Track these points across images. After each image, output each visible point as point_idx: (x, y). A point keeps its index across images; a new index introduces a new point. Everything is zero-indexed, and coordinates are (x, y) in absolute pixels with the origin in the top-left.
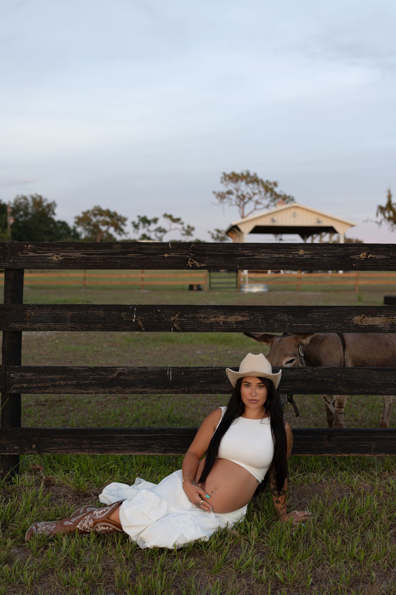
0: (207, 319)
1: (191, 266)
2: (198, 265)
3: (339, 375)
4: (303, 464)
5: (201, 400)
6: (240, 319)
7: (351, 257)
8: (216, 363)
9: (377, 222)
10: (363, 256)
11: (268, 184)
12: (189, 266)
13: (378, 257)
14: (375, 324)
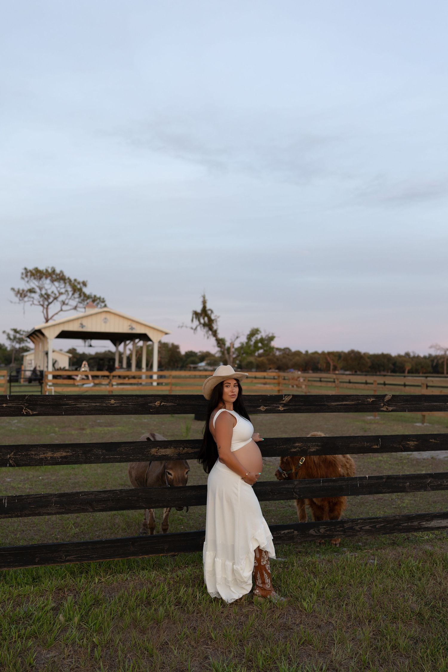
0: (38, 455)
1: (25, 413)
2: (31, 412)
3: (140, 494)
4: (113, 569)
5: (18, 527)
6: (64, 454)
7: (149, 405)
8: (28, 490)
9: (192, 328)
10: (157, 403)
11: (76, 284)
12: (24, 413)
13: (168, 404)
14: (166, 454)
